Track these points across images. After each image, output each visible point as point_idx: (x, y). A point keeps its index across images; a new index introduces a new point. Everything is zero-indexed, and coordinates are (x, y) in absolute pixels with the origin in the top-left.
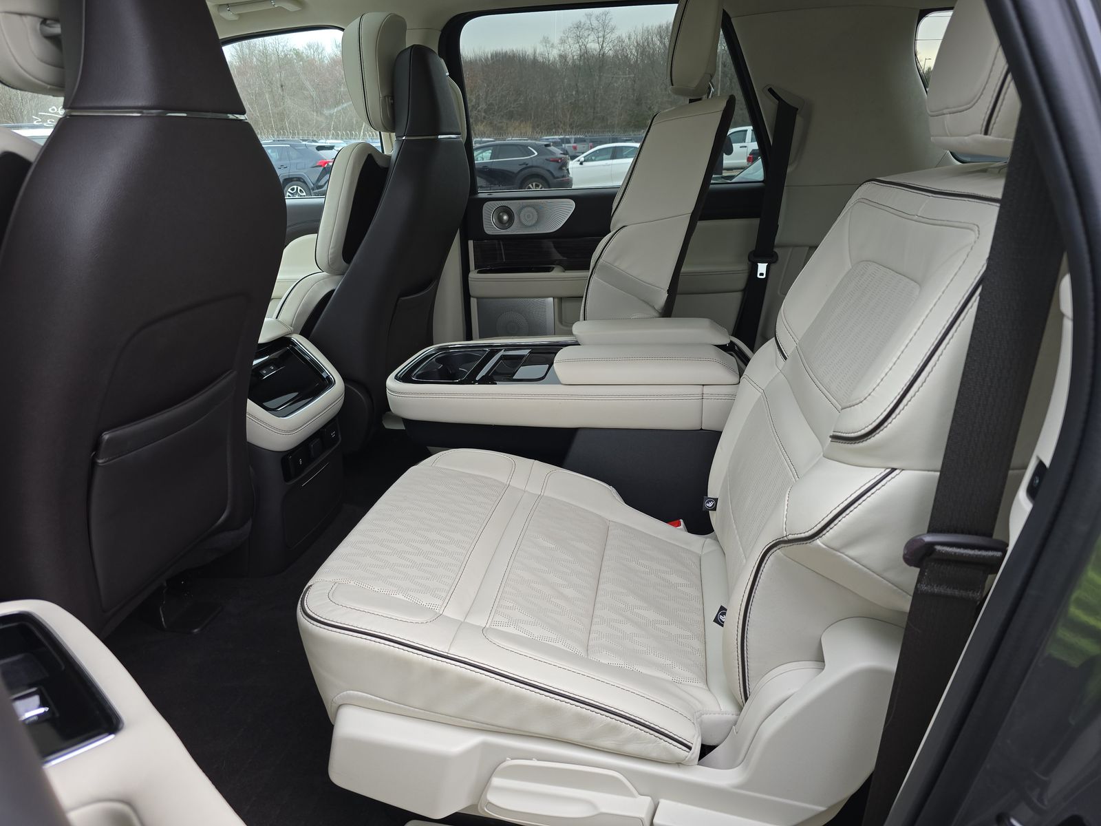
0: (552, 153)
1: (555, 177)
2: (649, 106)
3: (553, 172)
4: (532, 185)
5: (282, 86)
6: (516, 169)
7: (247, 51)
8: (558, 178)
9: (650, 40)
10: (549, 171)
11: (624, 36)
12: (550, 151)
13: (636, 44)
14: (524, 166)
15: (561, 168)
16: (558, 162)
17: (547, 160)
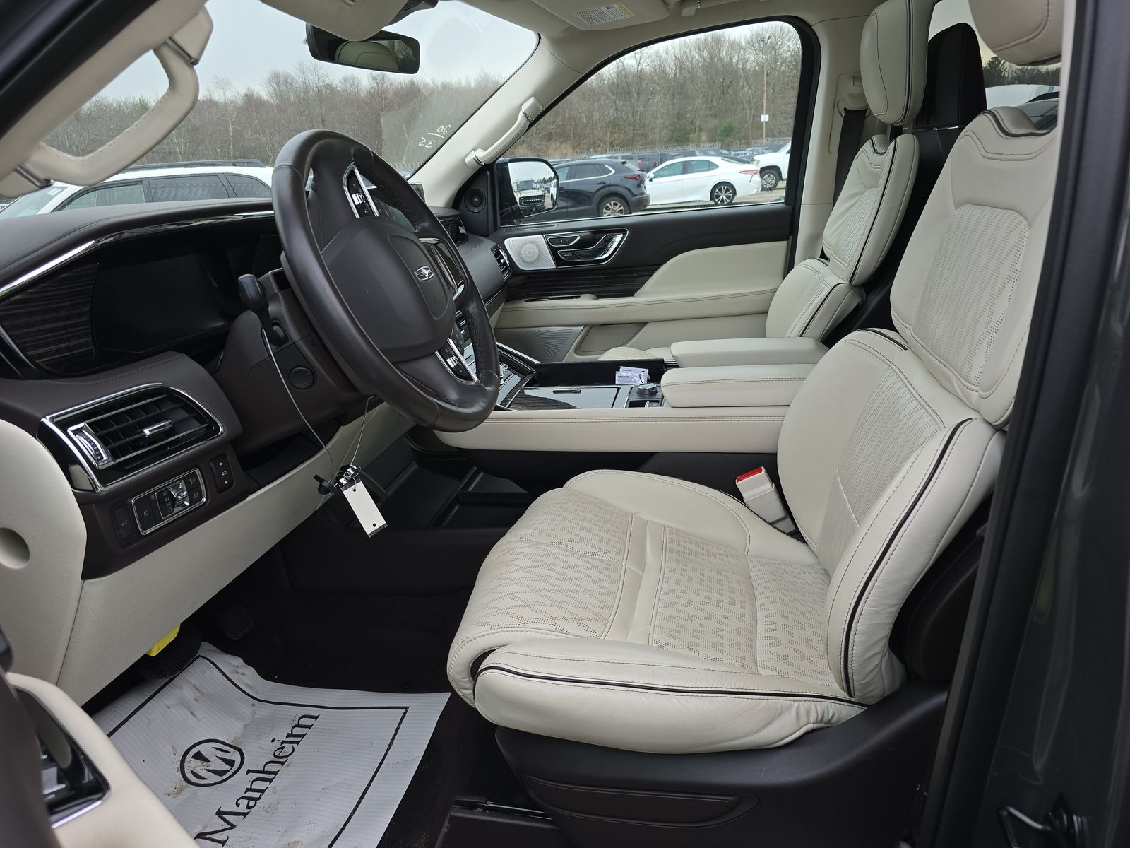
0: (629, 170)
1: (634, 195)
2: (690, 120)
3: (632, 190)
4: (610, 204)
5: (323, 121)
6: (593, 189)
7: (285, 88)
8: (636, 195)
9: (688, 53)
10: (627, 188)
11: (661, 50)
12: (628, 168)
13: (674, 58)
14: (602, 185)
15: (639, 186)
16: (636, 179)
17: (625, 177)
